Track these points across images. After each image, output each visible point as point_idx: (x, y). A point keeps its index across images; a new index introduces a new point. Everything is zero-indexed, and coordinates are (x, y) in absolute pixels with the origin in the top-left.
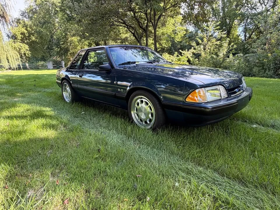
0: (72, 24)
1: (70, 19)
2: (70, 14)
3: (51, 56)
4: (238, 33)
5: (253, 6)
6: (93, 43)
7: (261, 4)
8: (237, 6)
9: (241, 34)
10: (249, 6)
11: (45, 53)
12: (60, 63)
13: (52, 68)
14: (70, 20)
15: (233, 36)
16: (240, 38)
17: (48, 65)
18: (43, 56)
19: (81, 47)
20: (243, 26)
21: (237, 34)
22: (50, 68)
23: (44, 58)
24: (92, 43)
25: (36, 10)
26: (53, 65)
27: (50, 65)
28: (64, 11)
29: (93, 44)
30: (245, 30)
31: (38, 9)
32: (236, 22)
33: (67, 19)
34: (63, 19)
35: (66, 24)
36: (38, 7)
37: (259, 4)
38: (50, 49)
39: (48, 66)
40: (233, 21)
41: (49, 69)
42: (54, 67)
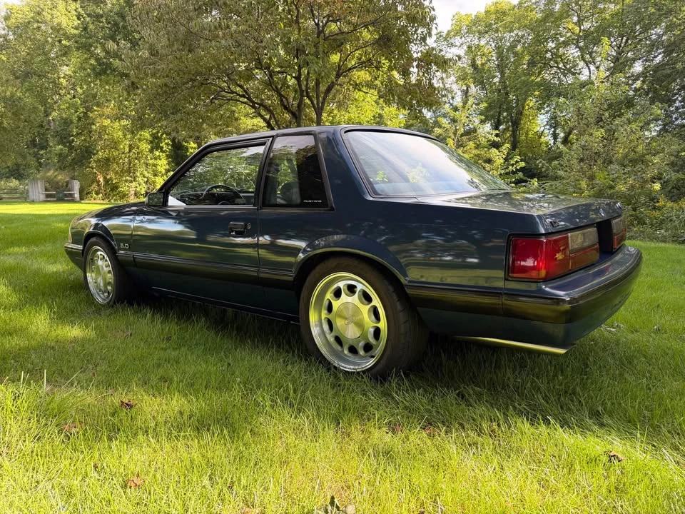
0: (107, 83)
1: (103, 70)
2: (105, 58)
3: (40, 165)
4: (539, 128)
5: (568, 66)
6: (164, 136)
7: (587, 63)
8: (532, 63)
9: (546, 131)
10: (561, 65)
11: (24, 157)
12: (67, 186)
13: (42, 197)
14: (103, 72)
15: (527, 134)
16: (543, 139)
17: (30, 190)
18: (18, 165)
19: (130, 146)
20: (547, 112)
21: (535, 131)
22: (35, 198)
23: (18, 170)
24: (162, 135)
25: (6, 40)
26: (46, 190)
27: (38, 190)
28: (89, 51)
29: (165, 139)
30: (554, 123)
31: (11, 37)
32: (531, 102)
33: (94, 69)
34: (85, 69)
35: (90, 82)
36: (14, 34)
37: (582, 64)
38: (38, 145)
39: (30, 194)
40: (525, 100)
41: (33, 202)
42: (48, 196)
